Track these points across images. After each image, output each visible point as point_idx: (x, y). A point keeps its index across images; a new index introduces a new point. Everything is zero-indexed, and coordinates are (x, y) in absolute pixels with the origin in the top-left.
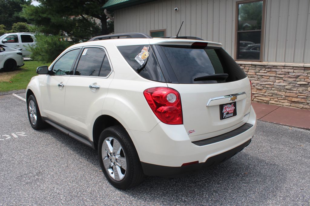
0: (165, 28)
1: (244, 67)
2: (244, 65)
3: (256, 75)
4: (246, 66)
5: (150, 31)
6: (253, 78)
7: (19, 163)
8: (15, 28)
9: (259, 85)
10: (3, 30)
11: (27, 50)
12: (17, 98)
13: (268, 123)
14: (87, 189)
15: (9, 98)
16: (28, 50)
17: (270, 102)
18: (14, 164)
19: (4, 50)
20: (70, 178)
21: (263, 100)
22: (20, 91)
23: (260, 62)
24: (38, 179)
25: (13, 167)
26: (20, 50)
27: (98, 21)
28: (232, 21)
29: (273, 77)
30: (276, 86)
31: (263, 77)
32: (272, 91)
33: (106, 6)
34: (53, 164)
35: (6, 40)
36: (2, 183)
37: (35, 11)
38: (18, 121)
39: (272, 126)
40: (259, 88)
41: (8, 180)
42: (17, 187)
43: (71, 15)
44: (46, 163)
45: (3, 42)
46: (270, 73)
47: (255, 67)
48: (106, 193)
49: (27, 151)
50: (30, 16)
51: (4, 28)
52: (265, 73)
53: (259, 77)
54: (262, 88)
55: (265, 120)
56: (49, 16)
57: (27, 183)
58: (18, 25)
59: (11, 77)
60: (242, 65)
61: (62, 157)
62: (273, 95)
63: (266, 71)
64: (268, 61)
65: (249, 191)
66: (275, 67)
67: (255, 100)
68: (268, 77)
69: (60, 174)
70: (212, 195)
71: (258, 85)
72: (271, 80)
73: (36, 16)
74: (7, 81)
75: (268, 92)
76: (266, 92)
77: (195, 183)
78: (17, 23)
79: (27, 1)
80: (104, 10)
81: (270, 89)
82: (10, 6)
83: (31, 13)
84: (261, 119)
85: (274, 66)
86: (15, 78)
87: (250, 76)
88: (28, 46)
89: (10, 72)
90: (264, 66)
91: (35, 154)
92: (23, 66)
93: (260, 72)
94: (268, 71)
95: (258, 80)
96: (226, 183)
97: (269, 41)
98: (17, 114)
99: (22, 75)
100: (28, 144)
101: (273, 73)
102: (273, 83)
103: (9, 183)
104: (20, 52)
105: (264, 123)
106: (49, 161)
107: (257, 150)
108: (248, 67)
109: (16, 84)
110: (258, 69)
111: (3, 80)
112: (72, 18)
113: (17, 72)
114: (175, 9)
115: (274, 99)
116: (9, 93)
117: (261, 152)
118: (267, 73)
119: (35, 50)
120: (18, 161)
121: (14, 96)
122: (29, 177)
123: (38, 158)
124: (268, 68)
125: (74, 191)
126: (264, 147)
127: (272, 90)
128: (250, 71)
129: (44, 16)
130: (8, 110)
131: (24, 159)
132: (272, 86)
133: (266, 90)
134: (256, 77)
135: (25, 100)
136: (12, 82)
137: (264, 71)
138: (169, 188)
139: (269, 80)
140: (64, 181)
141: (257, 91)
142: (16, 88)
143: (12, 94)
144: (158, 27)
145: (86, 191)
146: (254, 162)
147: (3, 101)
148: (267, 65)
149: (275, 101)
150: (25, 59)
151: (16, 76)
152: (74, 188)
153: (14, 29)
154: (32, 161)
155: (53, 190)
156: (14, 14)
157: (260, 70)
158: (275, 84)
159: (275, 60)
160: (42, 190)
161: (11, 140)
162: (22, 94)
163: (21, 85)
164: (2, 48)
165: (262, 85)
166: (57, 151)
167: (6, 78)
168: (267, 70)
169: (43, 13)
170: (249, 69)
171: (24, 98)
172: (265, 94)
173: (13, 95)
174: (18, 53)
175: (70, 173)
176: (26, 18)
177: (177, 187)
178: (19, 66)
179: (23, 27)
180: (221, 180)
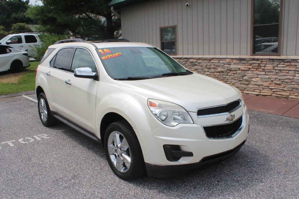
0: (175, 24)
1: (261, 62)
2: (260, 60)
3: (274, 69)
4: (263, 60)
5: (160, 27)
6: (271, 73)
7: (51, 167)
8: (15, 29)
9: (278, 80)
10: (3, 31)
11: (32, 50)
12: (28, 99)
13: (292, 118)
14: (130, 192)
15: (20, 100)
16: (34, 51)
17: (290, 97)
18: (46, 167)
19: (11, 51)
20: (108, 181)
21: (283, 95)
22: (29, 92)
23: (279, 56)
24: (75, 183)
25: (46, 171)
26: (26, 50)
27: (103, 19)
28: (248, 15)
29: (293, 71)
30: (296, 80)
31: (282, 71)
32: (291, 86)
33: (113, 4)
34: (85, 167)
35: (10, 41)
36: (39, 187)
37: (41, 11)
38: (36, 123)
39: (297, 122)
40: (278, 82)
41: (44, 184)
42: (56, 192)
43: (77, 13)
44: (78, 166)
45: (7, 43)
46: (289, 67)
47: (273, 61)
48: (150, 196)
49: (55, 154)
50: (36, 16)
51: (3, 29)
52: (284, 67)
53: (278, 71)
54: (281, 83)
55: (288, 116)
56: (55, 16)
57: (65, 188)
58: (17, 26)
59: (18, 79)
60: (259, 60)
61: (93, 160)
62: (293, 89)
63: (285, 66)
64: (286, 55)
65: (296, 189)
66: (295, 61)
67: (273, 95)
68: (287, 72)
69: (96, 177)
70: (259, 194)
71: (276, 79)
72: (290, 74)
73: (42, 16)
74: (15, 82)
75: (288, 87)
76: (285, 86)
77: (238, 182)
78: (16, 24)
79: (24, 1)
80: (111, 8)
81: (290, 83)
82: (8, 7)
83: (37, 12)
84: (284, 115)
85: (293, 60)
86: (22, 79)
87: (268, 71)
88: (34, 46)
89: (17, 74)
90: (283, 60)
91: (63, 157)
92: (28, 67)
93: (278, 66)
94: (288, 65)
95: (277, 75)
96: (269, 181)
97: (288, 34)
98: (33, 116)
99: (30, 76)
100: (54, 147)
101: (293, 67)
102: (292, 77)
103: (47, 188)
104: (25, 52)
105: (288, 118)
106: (81, 163)
107: (290, 146)
108: (265, 62)
109: (25, 85)
110: (276, 63)
111: (11, 82)
112: (77, 17)
113: (24, 73)
114: (186, 4)
115: (294, 93)
116: (19, 94)
117: (295, 148)
118: (286, 67)
119: (41, 50)
120: (49, 165)
121: (24, 98)
122: (65, 181)
123: (69, 160)
124: (287, 62)
125: (117, 195)
126: (297, 143)
127: (291, 84)
128: (267, 65)
129: (50, 16)
130: (22, 112)
131: (55, 162)
132: (292, 80)
133: (285, 85)
134: (274, 71)
135: (37, 101)
136: (20, 83)
137: (283, 66)
138: (213, 188)
139: (288, 74)
140: (102, 184)
141: (275, 86)
142: (25, 89)
143: (21, 95)
144: (164, 23)
145: (129, 194)
146: (292, 159)
147: (15, 103)
148: (286, 59)
149: (295, 96)
150: (31, 59)
151: (23, 78)
152: (115, 192)
153: (13, 30)
154: (63, 163)
155: (95, 194)
156: (12, 14)
157: (278, 65)
158: (295, 78)
159: (294, 54)
160: (83, 195)
161: (35, 143)
162: (32, 95)
163: (30, 86)
164: (8, 49)
165: (281, 80)
166: (86, 153)
167: (13, 79)
168: (286, 64)
169: (49, 12)
170: (266, 64)
171: (35, 99)
172: (285, 89)
173: (23, 96)
174: (24, 54)
175: (106, 176)
176: (32, 18)
177: (220, 186)
178: (25, 67)
179: (22, 28)
180: (263, 178)
